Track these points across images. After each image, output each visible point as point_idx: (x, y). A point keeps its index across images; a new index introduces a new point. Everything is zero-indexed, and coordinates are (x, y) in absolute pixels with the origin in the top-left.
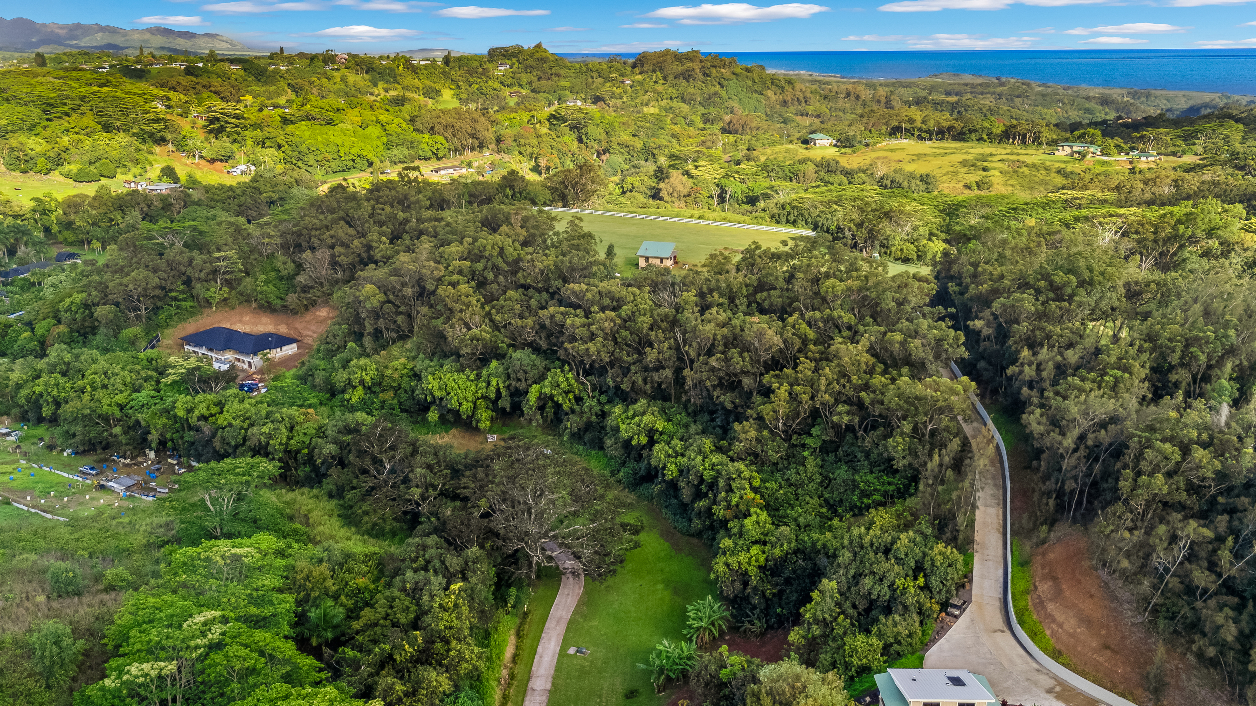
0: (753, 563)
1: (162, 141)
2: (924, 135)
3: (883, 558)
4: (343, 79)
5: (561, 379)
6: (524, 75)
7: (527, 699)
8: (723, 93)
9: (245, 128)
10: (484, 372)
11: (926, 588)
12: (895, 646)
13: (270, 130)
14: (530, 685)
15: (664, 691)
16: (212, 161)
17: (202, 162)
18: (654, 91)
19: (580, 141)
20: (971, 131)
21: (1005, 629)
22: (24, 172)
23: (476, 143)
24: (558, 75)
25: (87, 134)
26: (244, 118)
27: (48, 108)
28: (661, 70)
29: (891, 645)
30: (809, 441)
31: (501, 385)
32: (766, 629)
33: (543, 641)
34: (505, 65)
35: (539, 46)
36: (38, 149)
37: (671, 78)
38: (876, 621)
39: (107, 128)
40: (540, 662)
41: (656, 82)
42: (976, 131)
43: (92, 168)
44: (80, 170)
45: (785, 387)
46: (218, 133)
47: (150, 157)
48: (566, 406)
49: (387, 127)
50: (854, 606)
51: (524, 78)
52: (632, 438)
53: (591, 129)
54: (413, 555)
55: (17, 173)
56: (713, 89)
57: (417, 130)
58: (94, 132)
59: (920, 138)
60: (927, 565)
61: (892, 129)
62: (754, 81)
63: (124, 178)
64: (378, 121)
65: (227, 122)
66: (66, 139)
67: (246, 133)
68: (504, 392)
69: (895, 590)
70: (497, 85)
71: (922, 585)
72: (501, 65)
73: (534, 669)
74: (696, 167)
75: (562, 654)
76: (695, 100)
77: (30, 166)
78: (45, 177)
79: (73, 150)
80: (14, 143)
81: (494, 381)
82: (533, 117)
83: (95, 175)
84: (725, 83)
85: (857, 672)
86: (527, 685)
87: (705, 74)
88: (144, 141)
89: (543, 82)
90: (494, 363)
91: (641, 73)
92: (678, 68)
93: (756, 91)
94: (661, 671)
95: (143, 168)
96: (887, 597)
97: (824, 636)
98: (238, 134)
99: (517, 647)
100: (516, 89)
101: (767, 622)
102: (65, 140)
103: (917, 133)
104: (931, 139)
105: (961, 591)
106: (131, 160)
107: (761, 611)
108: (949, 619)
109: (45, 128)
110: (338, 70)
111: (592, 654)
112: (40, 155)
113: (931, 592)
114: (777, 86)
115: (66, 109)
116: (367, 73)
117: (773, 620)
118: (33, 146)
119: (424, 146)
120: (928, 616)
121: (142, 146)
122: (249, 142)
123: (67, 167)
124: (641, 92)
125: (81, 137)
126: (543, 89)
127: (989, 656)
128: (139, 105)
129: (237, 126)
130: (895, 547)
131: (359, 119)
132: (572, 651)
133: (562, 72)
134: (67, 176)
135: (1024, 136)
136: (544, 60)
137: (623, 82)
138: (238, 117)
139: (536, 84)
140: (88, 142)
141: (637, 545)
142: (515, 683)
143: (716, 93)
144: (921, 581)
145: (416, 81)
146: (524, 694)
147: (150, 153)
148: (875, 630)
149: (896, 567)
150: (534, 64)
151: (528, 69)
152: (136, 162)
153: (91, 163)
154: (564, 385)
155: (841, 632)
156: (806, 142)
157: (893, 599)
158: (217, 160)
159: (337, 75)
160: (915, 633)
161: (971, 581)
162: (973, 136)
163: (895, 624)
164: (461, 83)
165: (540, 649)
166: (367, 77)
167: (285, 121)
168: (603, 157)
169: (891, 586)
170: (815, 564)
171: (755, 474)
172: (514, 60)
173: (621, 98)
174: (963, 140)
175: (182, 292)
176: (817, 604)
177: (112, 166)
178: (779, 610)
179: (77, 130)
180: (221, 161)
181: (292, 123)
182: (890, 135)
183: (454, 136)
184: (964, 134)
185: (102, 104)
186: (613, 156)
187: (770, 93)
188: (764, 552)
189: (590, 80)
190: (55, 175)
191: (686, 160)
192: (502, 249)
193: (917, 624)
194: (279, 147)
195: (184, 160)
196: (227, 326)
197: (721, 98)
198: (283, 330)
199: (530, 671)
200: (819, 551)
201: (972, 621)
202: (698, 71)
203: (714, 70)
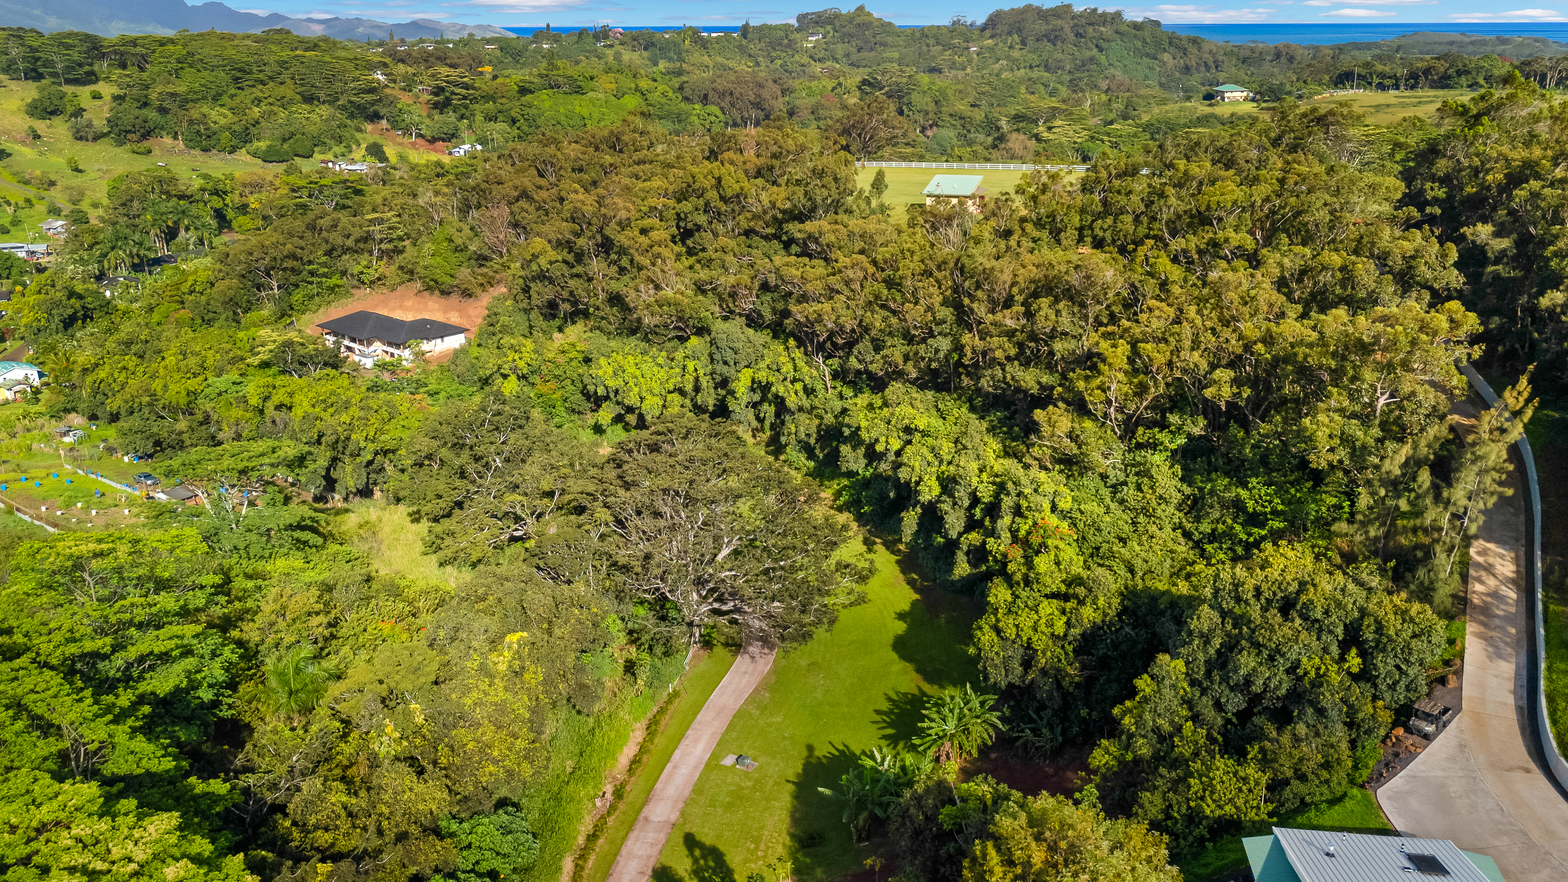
0: (1043, 628)
1: (375, 117)
2: (1387, 82)
3: (1279, 618)
4: (617, 57)
5: (783, 359)
6: (839, 46)
7: (633, 835)
8: (1103, 59)
9: (475, 100)
10: (679, 355)
11: (1364, 676)
12: (1295, 783)
13: (504, 100)
14: (645, 812)
15: (868, 838)
16: (433, 140)
17: (420, 141)
18: (1008, 58)
19: (901, 112)
20: (1459, 73)
21: (1532, 766)
22: (206, 150)
23: (761, 115)
24: (884, 44)
25: (283, 106)
26: (474, 88)
27: (239, 75)
28: (1019, 31)
29: (1286, 782)
30: (1163, 437)
31: (701, 372)
32: (1062, 745)
33: (685, 742)
34: (817, 34)
35: (861, 8)
36: (223, 121)
37: (1031, 41)
38: (1259, 736)
39: (309, 99)
40: (671, 776)
41: (1011, 47)
42: (1467, 72)
43: (285, 146)
44: (269, 147)
45: (1124, 348)
46: (441, 106)
47: (358, 135)
48: (792, 401)
49: (648, 96)
50: (1218, 706)
51: (840, 49)
52: (877, 440)
53: (915, 97)
54: (481, 591)
55: (197, 152)
56: (1088, 54)
57: (686, 99)
58: (291, 102)
59: (1382, 87)
60: (1369, 635)
61: (1340, 76)
62: (1145, 42)
63: (322, 157)
64: (637, 89)
65: (453, 93)
66: (256, 110)
67: (476, 106)
68: (704, 382)
69: (1300, 679)
70: (805, 60)
71: (1355, 670)
72: (812, 34)
73: (659, 786)
74: (1050, 129)
75: (713, 764)
76: (1063, 69)
77: (213, 142)
78: (229, 157)
79: (263, 123)
80: (195, 114)
81: (691, 365)
82: (840, 84)
83: (287, 153)
84: (1105, 45)
85: (1211, 830)
86: (639, 811)
87: (1078, 35)
88: (352, 116)
89: (864, 54)
90: (694, 341)
91: (992, 37)
92: (1041, 27)
93: (1147, 55)
94: (861, 803)
95: (348, 147)
96: (1283, 691)
97: (1157, 759)
98: (466, 107)
99: (643, 749)
100: (829, 63)
101: (1063, 733)
102: (256, 112)
103: (1376, 80)
104: (1398, 88)
105: (1439, 690)
106: (333, 138)
107: (1055, 714)
108: (1410, 740)
109: (232, 96)
110: (611, 46)
111: (761, 768)
112: (224, 128)
113: (1375, 686)
114: (1177, 47)
115: (261, 76)
116: (646, 49)
117: (1076, 729)
118: (217, 118)
119: (694, 119)
120: (1368, 732)
121: (349, 122)
122: (479, 117)
123: (256, 144)
124: (991, 61)
125: (275, 108)
126: (864, 63)
127: (1497, 816)
128: (350, 72)
129: (465, 98)
130: (1303, 598)
131: (613, 86)
132: (729, 760)
133: (889, 40)
134: (254, 155)
135: (1543, 77)
136: (867, 25)
137: (968, 48)
138: (466, 87)
139: (854, 57)
140: (283, 114)
141: (862, 600)
142: (621, 806)
143: (1092, 59)
144: (1354, 661)
145: (706, 58)
146: (631, 828)
147: (359, 130)
148: (1253, 751)
149: (1304, 635)
150: (853, 31)
151: (846, 38)
152: (340, 140)
153: (284, 140)
154: (788, 368)
155: (1187, 752)
156: (1209, 97)
157: (1296, 696)
158: (439, 139)
159: (610, 52)
160: (1339, 761)
161: (1459, 673)
162: (1463, 80)
163: (1297, 740)
164: (760, 59)
165: (677, 754)
166: (645, 54)
167: (524, 91)
168: (929, 133)
169: (1292, 670)
170: (1154, 634)
171: (1062, 488)
172: (829, 28)
173: (964, 69)
174: (1447, 87)
175: (324, 265)
176: (1146, 700)
177: (308, 144)
178: (1084, 712)
179: (271, 100)
180: (444, 140)
181: (532, 92)
182: (1336, 85)
183: (733, 105)
184: (1449, 77)
185: (303, 71)
186: (942, 130)
187: (1166, 57)
188: (1063, 612)
189: (925, 48)
190: (242, 155)
191: (1036, 122)
192: (719, 180)
193: (1344, 746)
194: (514, 121)
195: (399, 139)
196: (384, 312)
197: (1098, 64)
198: (454, 319)
199: (652, 788)
200: (1162, 613)
201: (1462, 747)
202: (1067, 30)
203: (1090, 29)
